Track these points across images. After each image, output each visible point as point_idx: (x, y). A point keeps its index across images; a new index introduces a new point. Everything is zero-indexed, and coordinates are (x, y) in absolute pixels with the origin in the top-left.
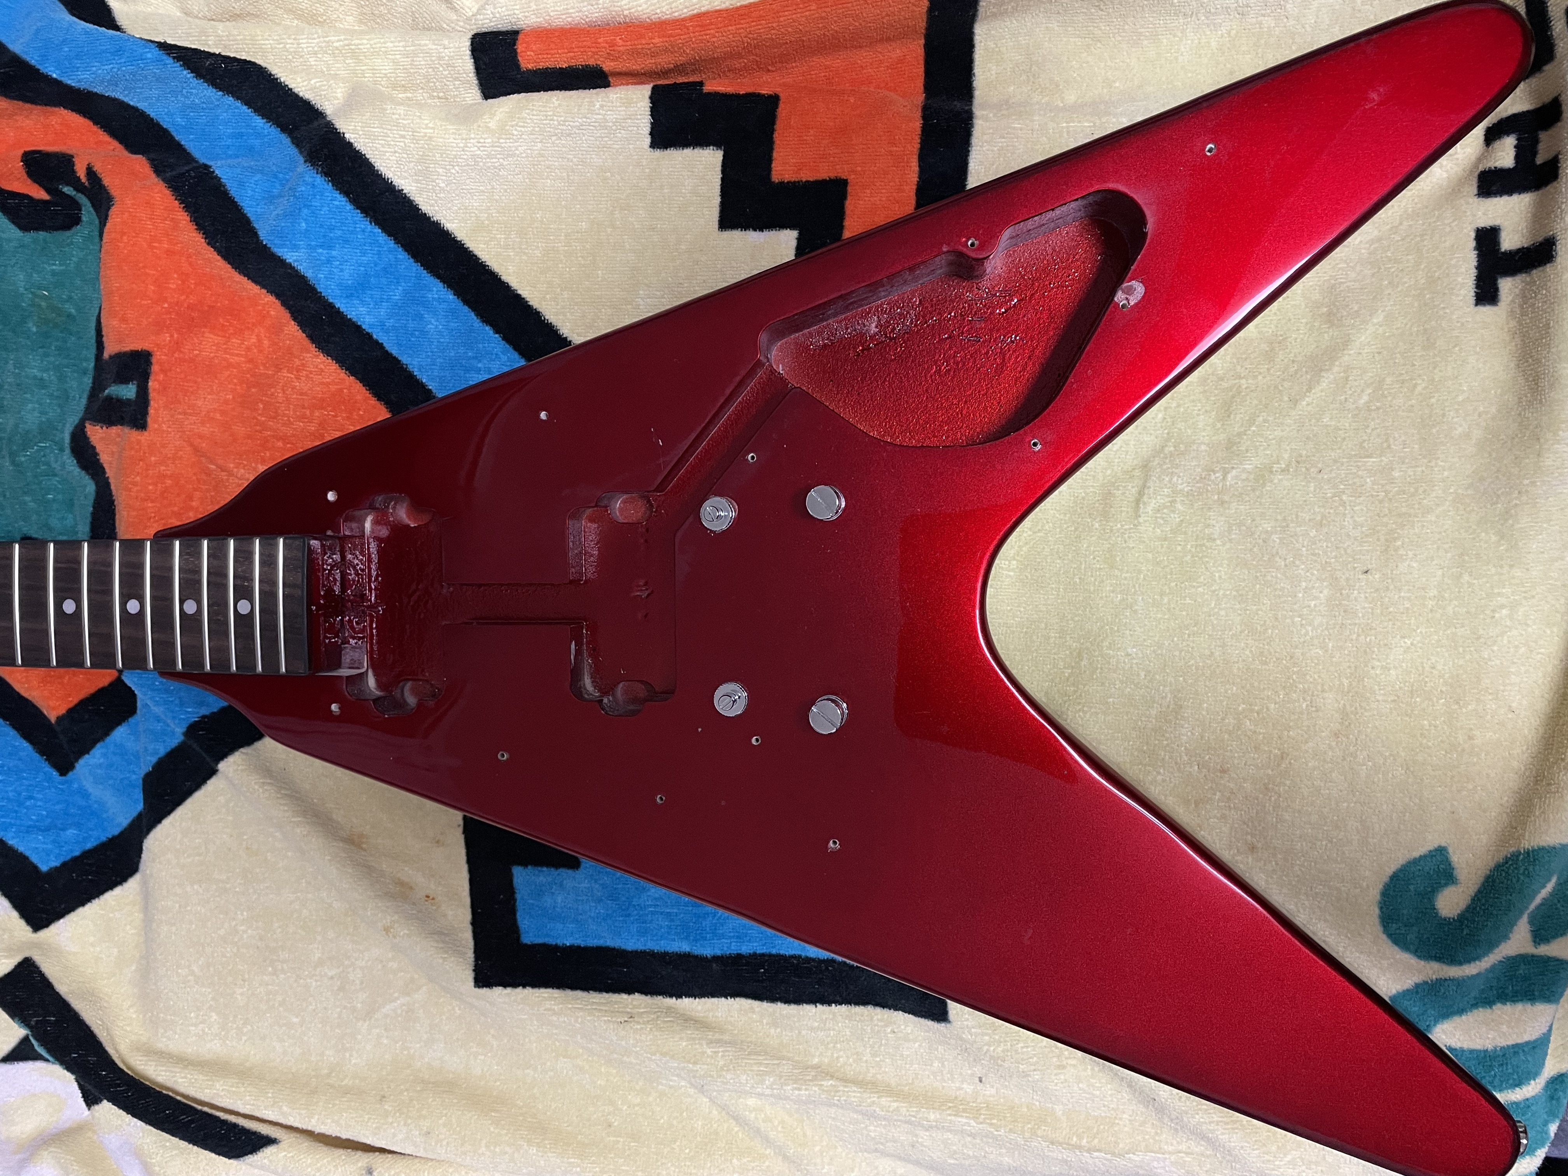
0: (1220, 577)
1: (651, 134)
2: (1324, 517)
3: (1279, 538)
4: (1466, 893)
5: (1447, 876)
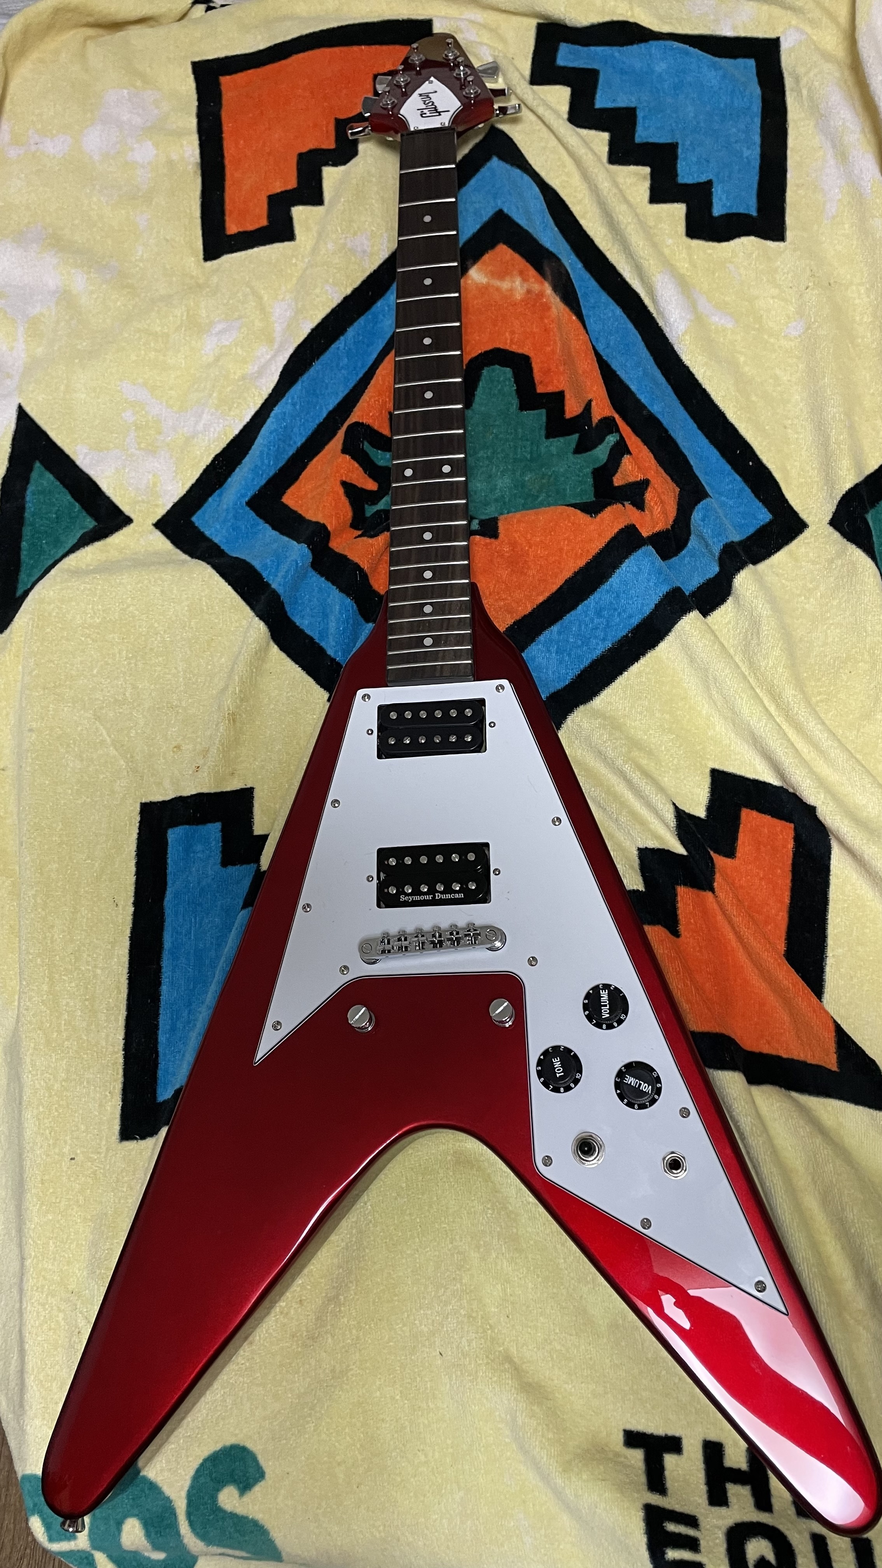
0: (426, 1252)
1: (649, 848)
2: (474, 1318)
3: (457, 1289)
4: (235, 1507)
5: (245, 1486)
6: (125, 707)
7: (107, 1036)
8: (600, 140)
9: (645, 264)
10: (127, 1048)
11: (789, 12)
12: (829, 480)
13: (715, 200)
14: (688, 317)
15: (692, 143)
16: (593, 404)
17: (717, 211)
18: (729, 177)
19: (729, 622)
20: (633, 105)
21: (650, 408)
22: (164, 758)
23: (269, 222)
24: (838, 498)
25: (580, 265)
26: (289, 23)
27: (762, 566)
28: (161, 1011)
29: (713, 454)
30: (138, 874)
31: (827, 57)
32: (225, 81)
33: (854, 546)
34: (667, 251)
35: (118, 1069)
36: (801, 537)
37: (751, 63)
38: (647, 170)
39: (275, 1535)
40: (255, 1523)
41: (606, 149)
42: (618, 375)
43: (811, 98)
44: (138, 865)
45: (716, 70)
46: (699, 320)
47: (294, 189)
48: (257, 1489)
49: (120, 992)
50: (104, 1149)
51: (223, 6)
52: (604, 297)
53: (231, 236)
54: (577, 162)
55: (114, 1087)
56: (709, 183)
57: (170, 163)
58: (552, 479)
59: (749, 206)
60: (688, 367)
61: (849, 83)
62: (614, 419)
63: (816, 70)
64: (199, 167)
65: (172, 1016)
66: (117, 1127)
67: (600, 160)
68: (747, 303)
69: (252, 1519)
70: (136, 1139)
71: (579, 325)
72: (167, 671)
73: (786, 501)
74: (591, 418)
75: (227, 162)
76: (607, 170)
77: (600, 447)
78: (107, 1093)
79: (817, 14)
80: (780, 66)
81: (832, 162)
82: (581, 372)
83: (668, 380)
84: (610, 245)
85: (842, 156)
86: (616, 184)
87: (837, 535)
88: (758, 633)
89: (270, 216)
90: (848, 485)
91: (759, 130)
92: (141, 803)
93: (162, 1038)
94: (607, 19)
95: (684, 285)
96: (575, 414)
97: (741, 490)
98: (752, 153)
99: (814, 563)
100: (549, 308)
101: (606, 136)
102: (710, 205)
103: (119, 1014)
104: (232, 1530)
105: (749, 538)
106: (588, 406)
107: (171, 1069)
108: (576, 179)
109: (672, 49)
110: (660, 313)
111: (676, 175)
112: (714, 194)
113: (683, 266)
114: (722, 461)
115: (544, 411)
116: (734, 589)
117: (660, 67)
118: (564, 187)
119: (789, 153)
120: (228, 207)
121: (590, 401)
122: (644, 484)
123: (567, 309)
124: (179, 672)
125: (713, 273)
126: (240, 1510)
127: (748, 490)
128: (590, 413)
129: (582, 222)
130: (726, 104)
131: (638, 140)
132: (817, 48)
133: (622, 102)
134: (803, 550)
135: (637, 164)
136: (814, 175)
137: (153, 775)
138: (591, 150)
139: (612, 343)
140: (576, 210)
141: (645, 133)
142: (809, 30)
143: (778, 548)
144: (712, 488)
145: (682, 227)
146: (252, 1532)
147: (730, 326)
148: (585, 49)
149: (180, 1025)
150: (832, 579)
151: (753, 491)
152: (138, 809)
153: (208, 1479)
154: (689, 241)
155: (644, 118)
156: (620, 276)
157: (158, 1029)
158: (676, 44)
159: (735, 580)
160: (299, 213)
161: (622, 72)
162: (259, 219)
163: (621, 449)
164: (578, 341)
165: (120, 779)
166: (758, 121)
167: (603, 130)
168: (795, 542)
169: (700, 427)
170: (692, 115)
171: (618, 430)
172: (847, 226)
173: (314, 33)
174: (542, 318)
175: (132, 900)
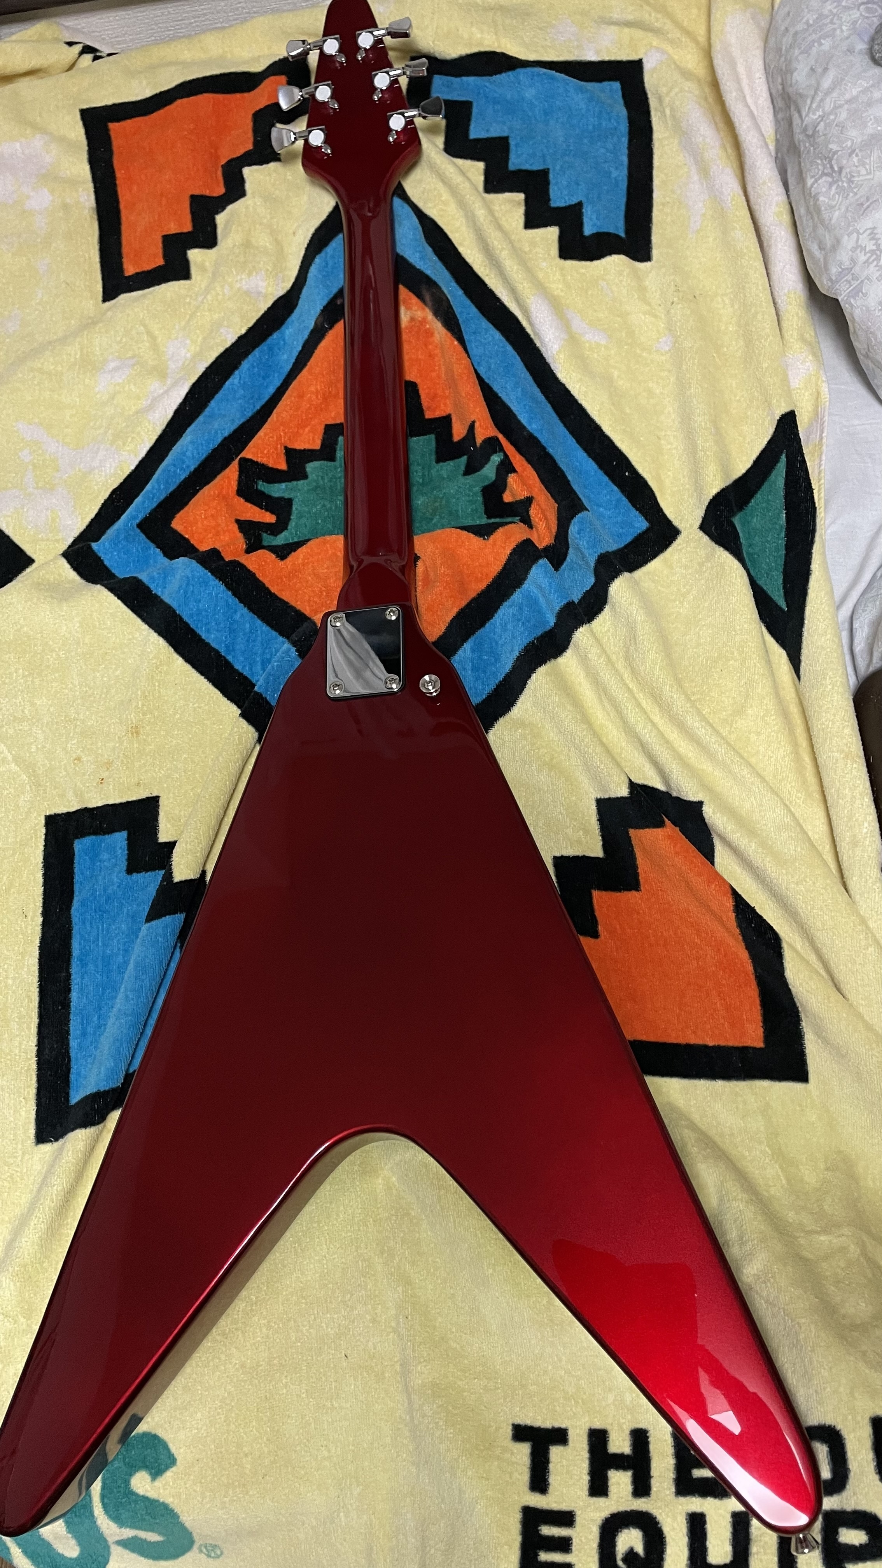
1: (562, 856)
4: (146, 1491)
5: (157, 1472)
6: (25, 724)
7: (20, 1044)
8: (476, 169)
9: (520, 287)
10: (40, 1054)
11: (650, 34)
12: (698, 488)
13: (586, 220)
14: (562, 336)
15: (561, 167)
16: (477, 425)
17: (588, 231)
18: (599, 197)
19: (609, 630)
20: (505, 134)
21: (529, 428)
22: (66, 770)
23: (166, 261)
24: (706, 503)
25: (460, 292)
26: (173, 68)
27: (639, 573)
28: (72, 1017)
29: (590, 465)
30: (45, 884)
31: (687, 74)
32: (114, 127)
33: (722, 549)
34: (541, 275)
35: (31, 1075)
36: (675, 545)
37: (616, 85)
38: (521, 196)
39: (184, 1518)
40: (165, 1506)
41: (482, 178)
42: (500, 398)
43: (673, 117)
44: (45, 876)
45: (582, 93)
46: (573, 340)
47: (189, 232)
48: (169, 1474)
49: (30, 1001)
50: (20, 1153)
51: (110, 55)
52: (485, 323)
53: (129, 277)
54: (453, 190)
55: (28, 1093)
56: (580, 205)
57: (65, 207)
58: (444, 502)
59: (617, 226)
60: (564, 385)
61: (711, 100)
62: (497, 439)
63: (676, 90)
64: (95, 213)
65: (83, 1021)
66: (32, 1131)
67: (477, 190)
68: (619, 319)
69: (163, 1503)
70: (51, 1141)
71: (461, 349)
72: (64, 686)
73: (661, 510)
74: (474, 438)
75: (122, 206)
76: (483, 198)
77: (487, 466)
78: (21, 1099)
79: (676, 34)
80: (644, 87)
81: (696, 178)
82: (464, 395)
83: (547, 398)
84: (487, 271)
85: (704, 170)
86: (491, 212)
87: (706, 538)
88: (635, 640)
89: (165, 256)
90: (715, 491)
91: (626, 151)
92: (46, 816)
93: (73, 1043)
94: (475, 50)
95: (556, 306)
96: (462, 436)
97: (618, 501)
98: (621, 174)
99: (686, 567)
100: (432, 334)
101: (481, 165)
102: (581, 225)
103: (31, 1023)
104: (144, 1512)
105: (626, 547)
106: (472, 427)
107: (83, 1072)
108: (452, 208)
109: (539, 75)
110: (536, 334)
111: (549, 200)
112: (585, 214)
113: (556, 287)
114: (600, 473)
115: (433, 436)
116: (609, 597)
117: (529, 94)
118: (442, 216)
119: (655, 172)
120: (125, 250)
121: (474, 422)
122: (529, 501)
123: (449, 334)
124: (75, 687)
125: (586, 292)
126: (152, 1494)
127: (625, 501)
128: (474, 434)
129: (461, 249)
130: (594, 126)
131: (512, 167)
132: (678, 67)
133: (495, 132)
134: (676, 557)
135: (511, 190)
136: (679, 192)
137: (55, 788)
138: (468, 179)
139: (493, 366)
140: (455, 237)
141: (518, 160)
142: (669, 49)
143: (654, 556)
144: (590, 500)
145: (555, 250)
146: (163, 1515)
147: (603, 342)
148: (458, 79)
149: (90, 1030)
150: (703, 582)
151: (630, 501)
152: (43, 822)
153: (122, 1464)
154: (562, 262)
155: (517, 145)
156: (498, 300)
157: (69, 1035)
158: (544, 70)
159: (610, 589)
160: (195, 255)
161: (495, 102)
162: (155, 259)
163: (506, 468)
164: (460, 365)
165: (23, 793)
166: (625, 140)
167: (479, 160)
168: (670, 550)
169: (579, 442)
170: (561, 139)
171: (502, 449)
172: (711, 239)
173: (198, 79)
174: (426, 345)
175: (40, 910)
